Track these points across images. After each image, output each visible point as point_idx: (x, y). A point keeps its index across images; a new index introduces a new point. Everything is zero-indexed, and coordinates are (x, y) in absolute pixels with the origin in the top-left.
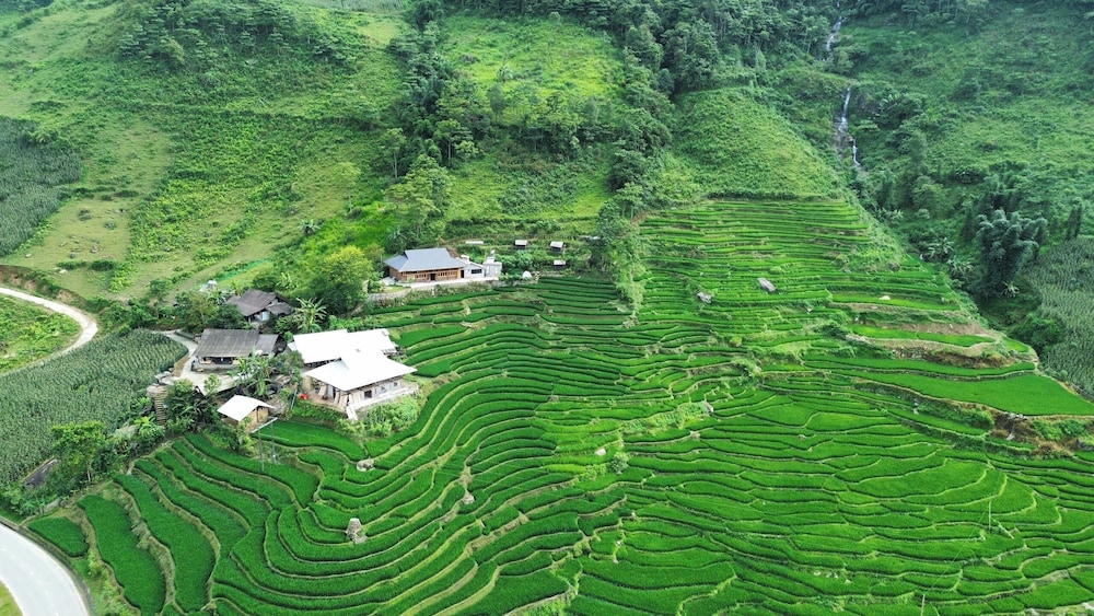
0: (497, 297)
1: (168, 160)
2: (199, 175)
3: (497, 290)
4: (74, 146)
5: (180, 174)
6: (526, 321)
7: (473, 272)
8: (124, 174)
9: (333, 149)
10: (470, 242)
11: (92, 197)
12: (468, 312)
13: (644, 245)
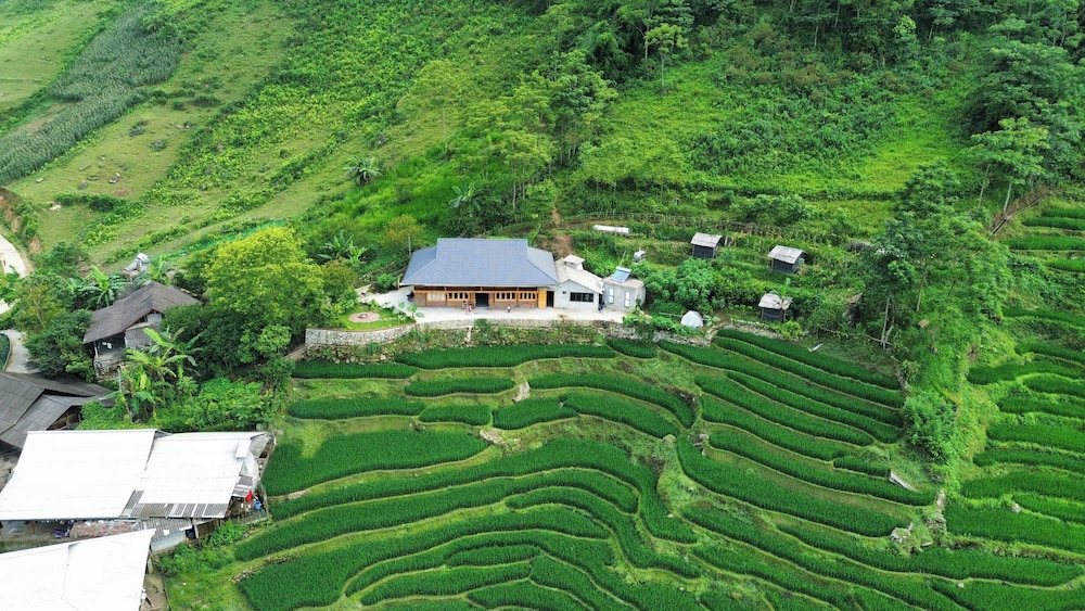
0: (608, 365)
2: (303, 80)
3: (615, 346)
5: (281, 77)
6: (641, 446)
7: (575, 297)
8: (218, 74)
10: (602, 228)
11: (163, 103)
12: (523, 392)
13: (1026, 277)
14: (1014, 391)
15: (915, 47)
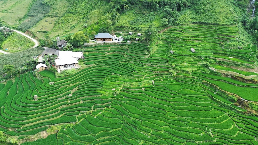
0: (119, 47)
1: (66, 9)
2: (72, 13)
3: (120, 45)
4: (50, 5)
5: (68, 12)
6: (122, 54)
7: (115, 40)
8: (57, 12)
9: (100, 7)
10: (118, 32)
11: (49, 17)
12: (110, 50)
13: (165, 36)
14: (160, 46)
15: (159, 8)
